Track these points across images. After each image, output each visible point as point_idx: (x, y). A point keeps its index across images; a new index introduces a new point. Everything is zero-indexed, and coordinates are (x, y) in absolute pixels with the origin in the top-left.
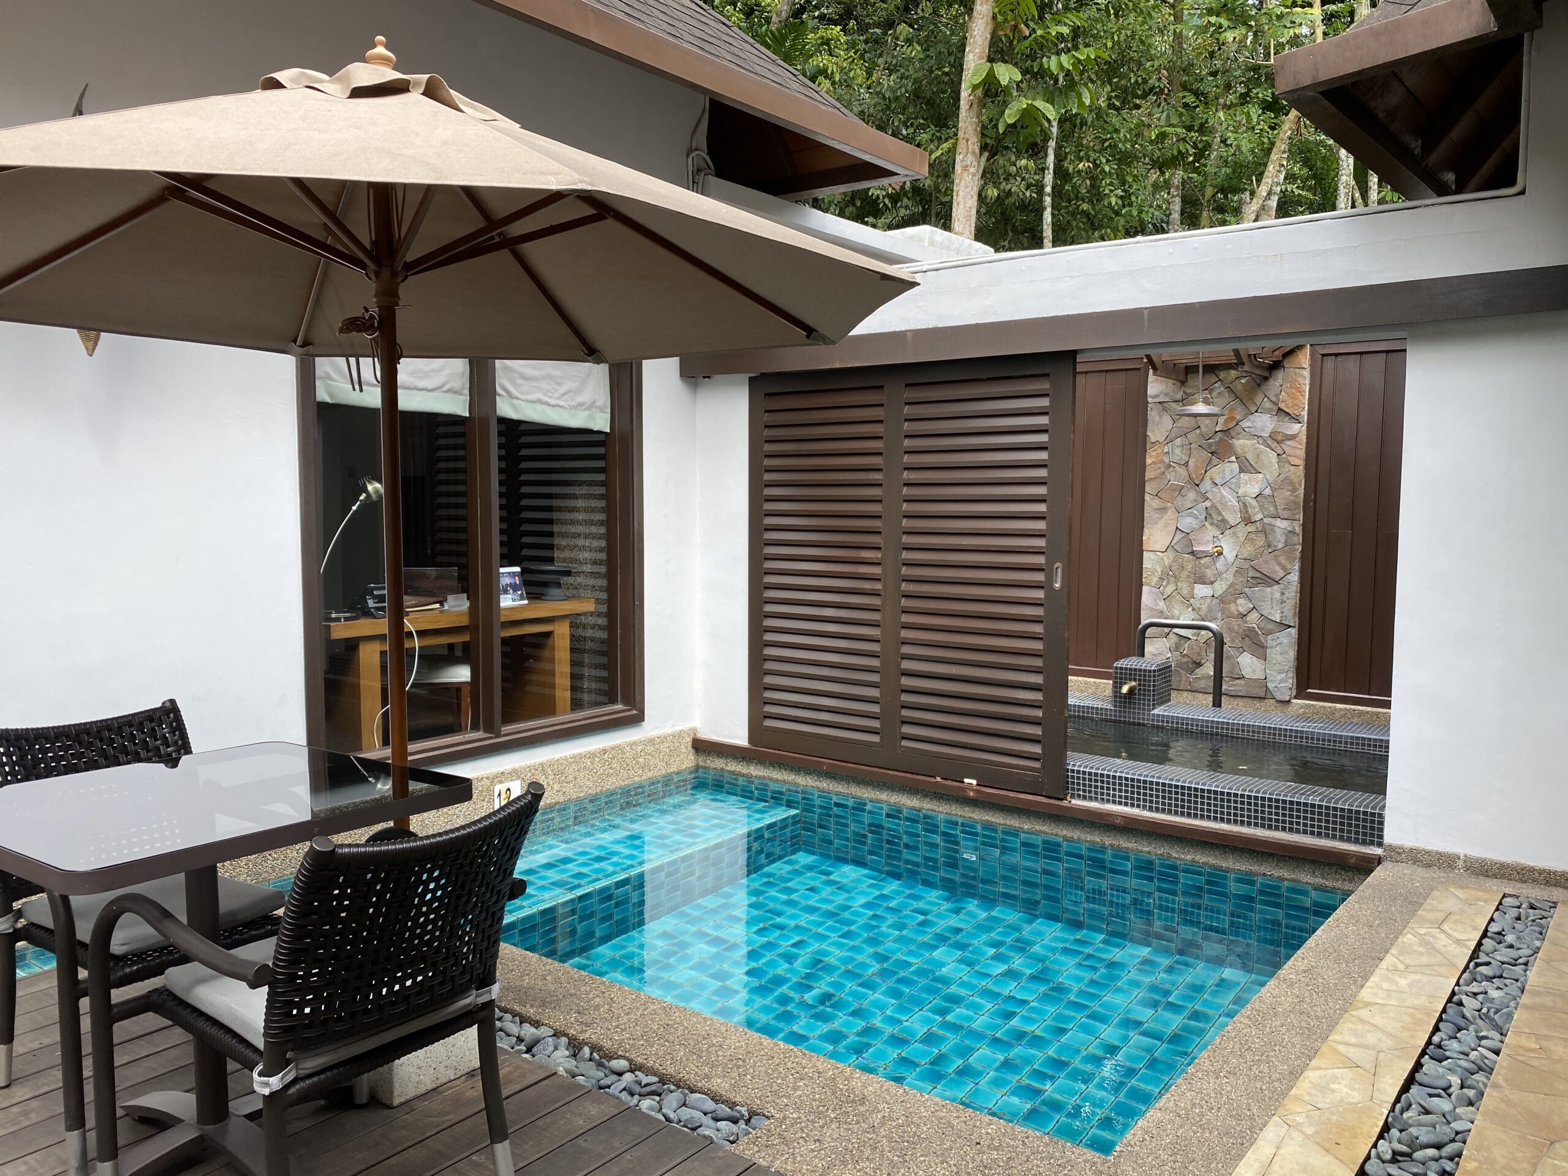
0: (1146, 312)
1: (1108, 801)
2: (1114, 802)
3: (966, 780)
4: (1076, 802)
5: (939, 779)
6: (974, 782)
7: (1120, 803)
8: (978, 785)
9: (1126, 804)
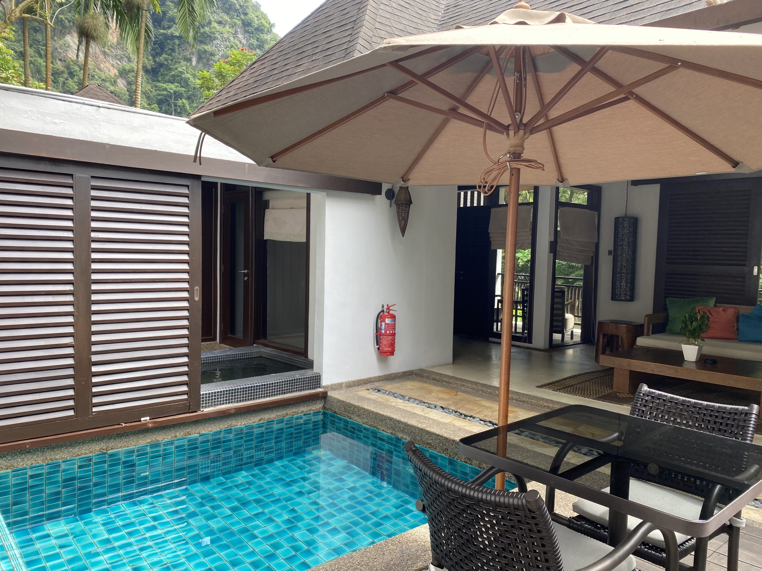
0: (247, 165)
1: (218, 405)
2: (220, 404)
3: (142, 419)
4: (206, 410)
5: (124, 425)
6: (148, 418)
7: (223, 404)
8: (150, 419)
9: (226, 403)
